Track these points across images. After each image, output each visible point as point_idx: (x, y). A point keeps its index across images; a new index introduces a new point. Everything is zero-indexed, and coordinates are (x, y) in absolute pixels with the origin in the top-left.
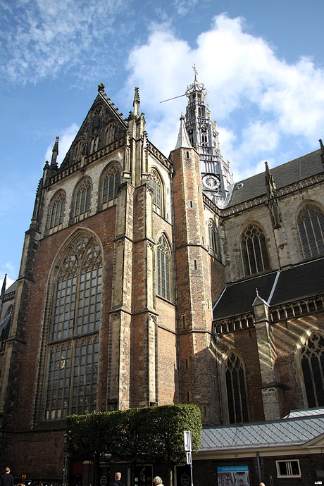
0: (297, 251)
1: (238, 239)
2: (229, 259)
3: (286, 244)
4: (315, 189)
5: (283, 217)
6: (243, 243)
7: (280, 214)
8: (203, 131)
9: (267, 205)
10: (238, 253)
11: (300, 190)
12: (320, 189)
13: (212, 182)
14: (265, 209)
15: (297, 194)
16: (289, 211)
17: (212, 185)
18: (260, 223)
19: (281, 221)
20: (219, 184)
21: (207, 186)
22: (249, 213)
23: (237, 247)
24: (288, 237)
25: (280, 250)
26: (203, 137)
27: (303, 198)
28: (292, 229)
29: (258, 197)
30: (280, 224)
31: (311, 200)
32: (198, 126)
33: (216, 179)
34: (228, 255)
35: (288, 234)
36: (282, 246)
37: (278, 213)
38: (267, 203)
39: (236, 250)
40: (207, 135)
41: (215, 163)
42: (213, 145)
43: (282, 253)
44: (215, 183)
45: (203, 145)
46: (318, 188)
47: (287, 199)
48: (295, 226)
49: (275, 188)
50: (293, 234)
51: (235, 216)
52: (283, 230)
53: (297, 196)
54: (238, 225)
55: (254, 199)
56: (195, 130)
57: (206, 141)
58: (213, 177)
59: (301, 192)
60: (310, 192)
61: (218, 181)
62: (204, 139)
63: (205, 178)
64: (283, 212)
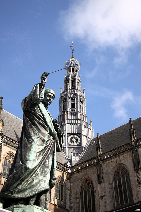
0: (111, 201)
1: (79, 190)
2: (72, 205)
3: (105, 196)
4: (124, 155)
5: (104, 175)
6: (81, 192)
7: (103, 173)
8: (72, 100)
9: (96, 166)
10: (78, 200)
11: (116, 156)
12: (127, 155)
13: (74, 140)
14: (95, 168)
15: (113, 158)
16: (108, 171)
17: (74, 142)
18: (91, 179)
19: (102, 178)
20: (79, 141)
21: (70, 143)
22: (85, 171)
23: (77, 196)
24: (107, 190)
25: (101, 200)
26: (72, 104)
27: (117, 162)
28: (109, 184)
29: (91, 159)
30: (102, 180)
31: (121, 164)
32: (69, 95)
33: (77, 137)
34: (71, 202)
35: (106, 188)
36: (102, 197)
37: (101, 172)
38: (95, 164)
39: (77, 198)
40: (75, 102)
41: (78, 125)
42: (79, 110)
43: (102, 203)
44: (77, 141)
45: (72, 110)
46: (126, 154)
47: (107, 162)
48: (111, 182)
49: (101, 153)
50: (109, 188)
51: (78, 172)
52: (103, 185)
53: (114, 160)
54: (79, 180)
55: (89, 160)
56: (67, 99)
57: (74, 107)
58: (75, 136)
59: (116, 157)
60: (121, 157)
61: (79, 139)
62: (73, 106)
63: (70, 137)
64: (104, 171)
